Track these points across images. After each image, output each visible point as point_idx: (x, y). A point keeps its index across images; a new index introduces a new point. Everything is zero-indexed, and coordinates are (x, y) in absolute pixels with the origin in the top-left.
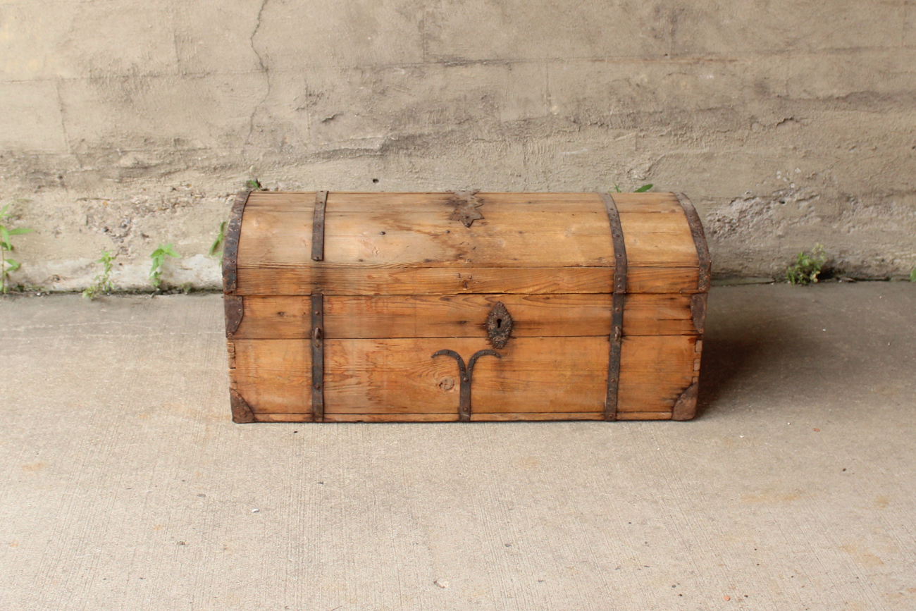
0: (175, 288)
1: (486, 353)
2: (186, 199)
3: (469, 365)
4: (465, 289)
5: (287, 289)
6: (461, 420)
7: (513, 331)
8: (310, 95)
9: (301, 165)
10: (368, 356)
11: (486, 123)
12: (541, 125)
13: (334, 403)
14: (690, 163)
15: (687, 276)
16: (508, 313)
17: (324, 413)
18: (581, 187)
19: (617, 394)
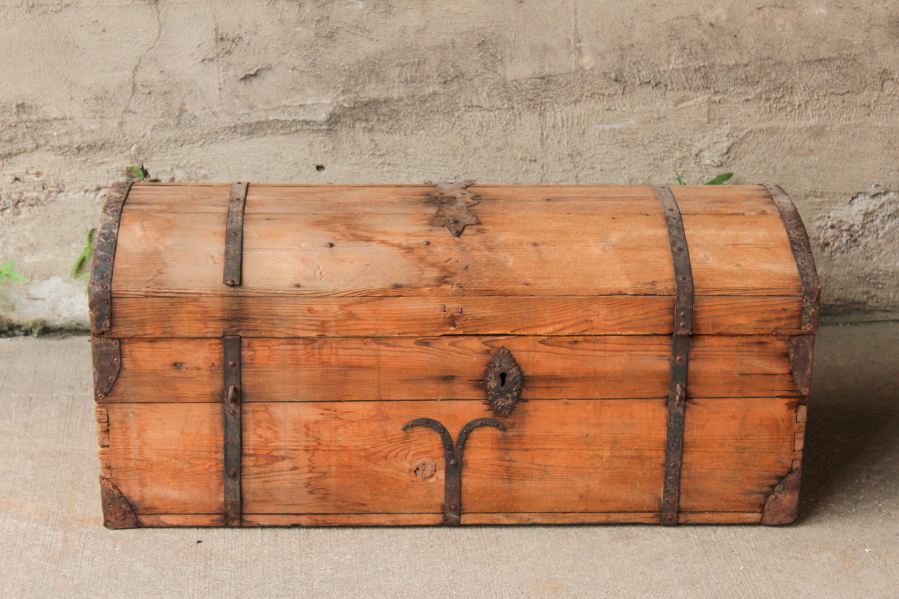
0: (19, 327)
1: (483, 423)
2: (35, 194)
3: (458, 440)
4: (452, 328)
5: (186, 327)
6: (446, 524)
7: (524, 391)
8: (222, 39)
9: (209, 144)
10: (308, 428)
11: (484, 82)
12: (566, 85)
13: (257, 499)
14: (789, 140)
15: (784, 310)
16: (517, 365)
17: (241, 514)
18: (626, 177)
19: (679, 484)
